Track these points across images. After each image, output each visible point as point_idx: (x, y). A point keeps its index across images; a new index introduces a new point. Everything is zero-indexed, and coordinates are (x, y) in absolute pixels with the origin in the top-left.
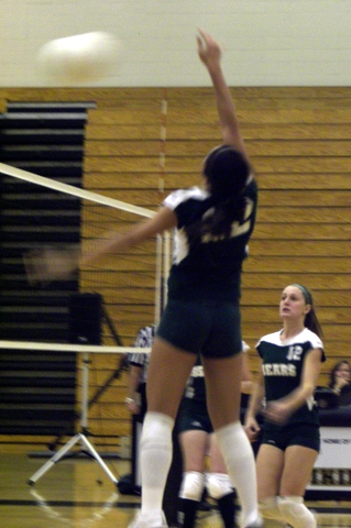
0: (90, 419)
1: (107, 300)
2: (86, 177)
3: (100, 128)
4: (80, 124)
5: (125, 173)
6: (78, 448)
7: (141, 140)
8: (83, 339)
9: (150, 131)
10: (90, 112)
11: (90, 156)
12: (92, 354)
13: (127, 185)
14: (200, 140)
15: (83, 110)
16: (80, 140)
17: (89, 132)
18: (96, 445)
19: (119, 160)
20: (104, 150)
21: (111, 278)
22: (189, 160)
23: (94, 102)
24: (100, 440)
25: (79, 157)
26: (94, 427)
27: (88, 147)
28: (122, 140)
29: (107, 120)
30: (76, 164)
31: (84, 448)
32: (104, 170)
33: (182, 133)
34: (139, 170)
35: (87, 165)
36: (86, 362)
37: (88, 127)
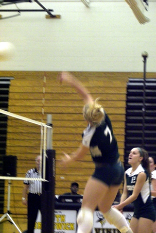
0: (11, 207)
1: (18, 158)
2: (9, 107)
3: (16, 88)
4: (7, 86)
5: (25, 106)
6: (6, 219)
7: (32, 93)
8: (9, 174)
9: (36, 89)
10: (12, 81)
11: (11, 99)
12: (12, 180)
13: (26, 111)
14: (57, 93)
15: (8, 80)
16: (7, 93)
17: (11, 89)
18: (13, 218)
19: (23, 101)
20: (17, 96)
21: (19, 149)
22: (52, 101)
23: (13, 77)
24: (15, 216)
25: (7, 99)
26: (13, 210)
27: (11, 95)
28: (25, 93)
29: (18, 84)
30: (5, 102)
31: (8, 219)
32: (17, 104)
33: (49, 90)
34: (31, 105)
35: (10, 103)
36: (9, 184)
37: (10, 87)
